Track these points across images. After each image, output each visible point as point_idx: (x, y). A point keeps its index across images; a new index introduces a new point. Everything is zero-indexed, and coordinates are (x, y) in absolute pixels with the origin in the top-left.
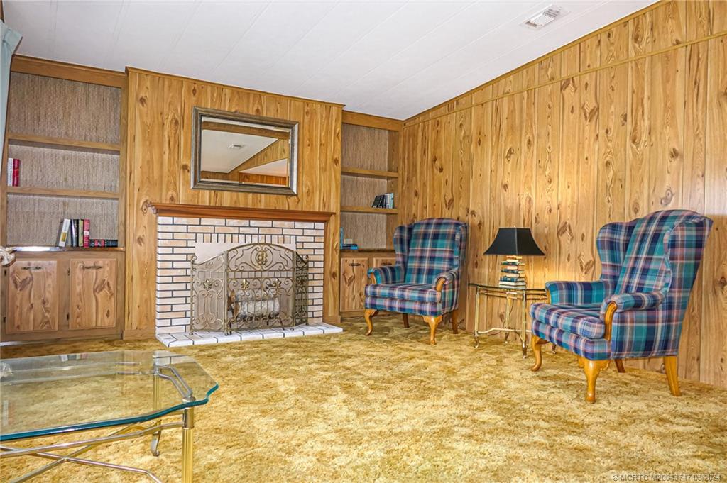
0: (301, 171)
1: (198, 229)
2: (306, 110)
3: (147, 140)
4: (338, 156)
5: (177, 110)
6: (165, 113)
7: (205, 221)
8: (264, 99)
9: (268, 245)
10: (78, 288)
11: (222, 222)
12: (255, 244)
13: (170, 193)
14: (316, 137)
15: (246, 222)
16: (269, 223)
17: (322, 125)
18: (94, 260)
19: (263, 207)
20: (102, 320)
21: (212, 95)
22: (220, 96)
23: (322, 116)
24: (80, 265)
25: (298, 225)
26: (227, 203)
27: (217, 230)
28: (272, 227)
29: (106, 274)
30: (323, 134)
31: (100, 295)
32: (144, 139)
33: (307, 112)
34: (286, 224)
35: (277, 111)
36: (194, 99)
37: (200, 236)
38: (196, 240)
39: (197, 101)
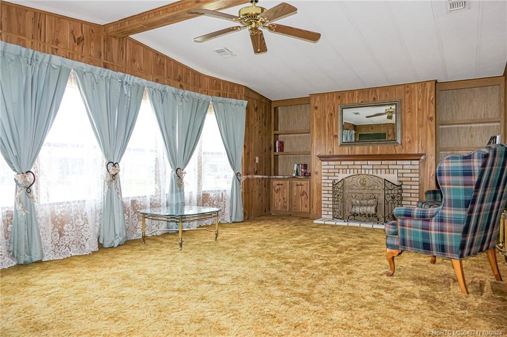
0: (404, 128)
1: (340, 167)
2: (406, 90)
3: (318, 125)
4: (432, 115)
5: (331, 108)
6: (326, 111)
7: (343, 163)
8: (378, 91)
9: (367, 175)
10: (295, 194)
11: (352, 163)
12: (359, 175)
13: (329, 150)
14: (415, 105)
15: (365, 162)
16: (379, 163)
17: (419, 97)
18: (301, 182)
19: (379, 153)
20: (304, 209)
21: (348, 97)
22: (353, 95)
23: (418, 92)
24: (296, 184)
25: (399, 162)
26: (357, 153)
27: (350, 167)
28: (381, 165)
29: (305, 188)
30: (420, 102)
31: (303, 197)
32: (317, 125)
33: (408, 92)
34: (391, 162)
35: (387, 95)
36: (339, 101)
37: (341, 171)
38: (339, 173)
39: (341, 102)
